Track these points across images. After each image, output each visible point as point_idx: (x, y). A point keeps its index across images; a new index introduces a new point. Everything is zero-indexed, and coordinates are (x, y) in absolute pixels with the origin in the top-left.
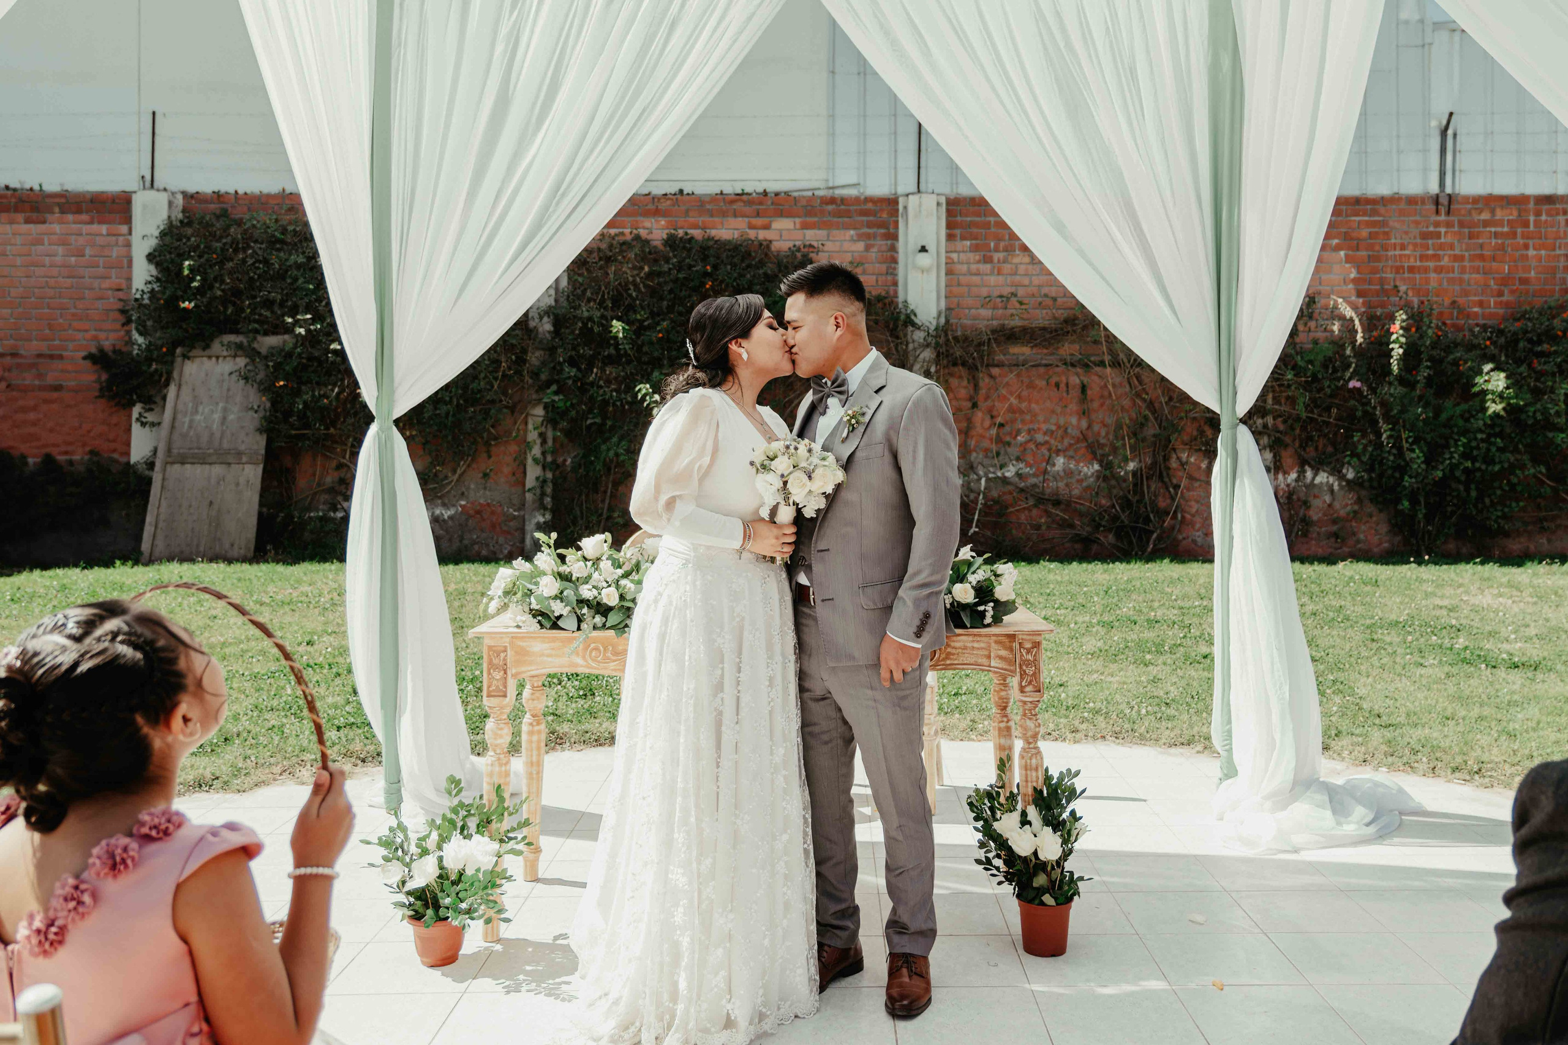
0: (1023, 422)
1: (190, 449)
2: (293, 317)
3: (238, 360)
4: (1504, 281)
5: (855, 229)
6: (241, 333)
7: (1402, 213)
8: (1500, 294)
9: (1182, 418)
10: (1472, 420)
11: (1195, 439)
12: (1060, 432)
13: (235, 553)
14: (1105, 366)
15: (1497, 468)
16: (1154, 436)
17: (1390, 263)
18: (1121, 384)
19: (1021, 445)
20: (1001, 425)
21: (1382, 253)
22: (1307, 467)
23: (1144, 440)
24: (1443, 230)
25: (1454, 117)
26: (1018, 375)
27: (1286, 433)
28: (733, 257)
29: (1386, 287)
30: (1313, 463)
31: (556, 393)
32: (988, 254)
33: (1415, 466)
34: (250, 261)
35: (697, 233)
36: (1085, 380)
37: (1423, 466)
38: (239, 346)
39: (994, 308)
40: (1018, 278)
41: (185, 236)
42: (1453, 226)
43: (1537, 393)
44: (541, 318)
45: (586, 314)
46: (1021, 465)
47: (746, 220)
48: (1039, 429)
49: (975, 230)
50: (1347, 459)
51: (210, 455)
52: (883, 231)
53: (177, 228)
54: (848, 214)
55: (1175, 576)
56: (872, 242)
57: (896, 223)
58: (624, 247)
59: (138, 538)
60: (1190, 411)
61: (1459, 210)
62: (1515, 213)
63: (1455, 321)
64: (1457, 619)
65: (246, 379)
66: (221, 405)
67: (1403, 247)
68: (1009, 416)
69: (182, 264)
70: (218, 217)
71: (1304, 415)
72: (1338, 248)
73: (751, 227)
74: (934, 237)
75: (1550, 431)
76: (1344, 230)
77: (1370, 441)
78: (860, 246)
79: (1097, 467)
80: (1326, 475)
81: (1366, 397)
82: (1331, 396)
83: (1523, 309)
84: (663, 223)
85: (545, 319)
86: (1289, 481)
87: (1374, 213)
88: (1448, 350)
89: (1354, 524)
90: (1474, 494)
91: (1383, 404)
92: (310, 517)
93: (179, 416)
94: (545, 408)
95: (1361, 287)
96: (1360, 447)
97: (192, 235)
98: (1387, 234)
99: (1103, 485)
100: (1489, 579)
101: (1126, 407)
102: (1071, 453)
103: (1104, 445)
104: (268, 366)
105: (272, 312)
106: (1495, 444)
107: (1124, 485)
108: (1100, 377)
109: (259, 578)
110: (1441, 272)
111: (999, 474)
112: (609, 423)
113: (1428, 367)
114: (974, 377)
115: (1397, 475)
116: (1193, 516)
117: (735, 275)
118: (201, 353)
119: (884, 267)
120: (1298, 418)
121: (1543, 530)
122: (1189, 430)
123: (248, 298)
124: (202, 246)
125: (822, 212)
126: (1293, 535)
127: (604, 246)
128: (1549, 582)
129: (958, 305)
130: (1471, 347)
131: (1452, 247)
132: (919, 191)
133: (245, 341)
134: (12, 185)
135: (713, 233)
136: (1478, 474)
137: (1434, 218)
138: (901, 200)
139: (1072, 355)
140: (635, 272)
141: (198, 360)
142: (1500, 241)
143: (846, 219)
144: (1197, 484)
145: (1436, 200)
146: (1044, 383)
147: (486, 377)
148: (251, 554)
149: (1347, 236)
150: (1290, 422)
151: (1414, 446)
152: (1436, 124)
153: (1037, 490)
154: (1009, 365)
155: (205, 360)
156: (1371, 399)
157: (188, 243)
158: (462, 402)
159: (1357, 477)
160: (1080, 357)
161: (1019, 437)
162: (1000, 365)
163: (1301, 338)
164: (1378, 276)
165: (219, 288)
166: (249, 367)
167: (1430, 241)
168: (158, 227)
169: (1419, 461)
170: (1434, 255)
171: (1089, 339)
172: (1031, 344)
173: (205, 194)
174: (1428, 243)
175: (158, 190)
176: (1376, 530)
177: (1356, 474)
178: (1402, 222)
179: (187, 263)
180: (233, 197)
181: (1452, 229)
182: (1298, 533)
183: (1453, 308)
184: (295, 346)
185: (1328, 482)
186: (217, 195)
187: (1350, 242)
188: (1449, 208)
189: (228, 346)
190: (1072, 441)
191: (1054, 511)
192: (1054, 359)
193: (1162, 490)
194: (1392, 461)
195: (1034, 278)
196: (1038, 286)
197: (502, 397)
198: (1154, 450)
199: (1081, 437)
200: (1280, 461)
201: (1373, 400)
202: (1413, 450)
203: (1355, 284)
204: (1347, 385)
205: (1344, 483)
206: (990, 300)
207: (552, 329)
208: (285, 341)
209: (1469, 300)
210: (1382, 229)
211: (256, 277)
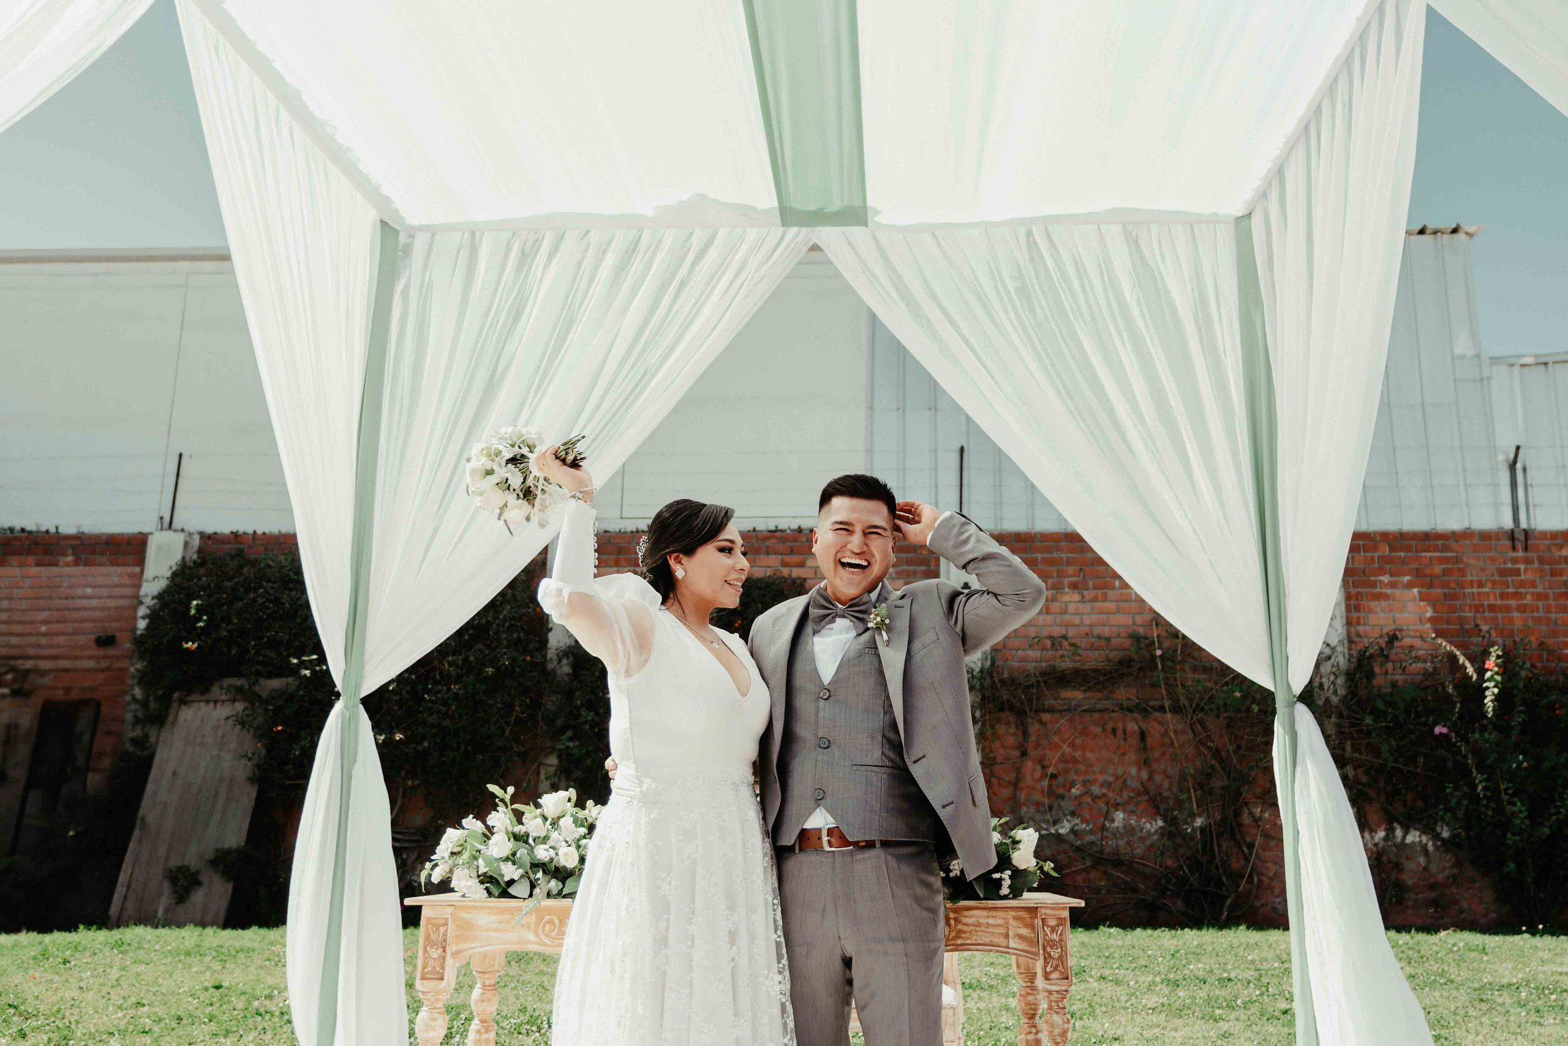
0: (1077, 772)
2: (298, 658)
3: (237, 704)
6: (243, 676)
7: (1476, 548)
9: (1251, 768)
12: (1119, 783)
14: (1164, 711)
16: (1223, 788)
17: (1468, 602)
18: (1183, 732)
19: (1076, 798)
20: (1054, 777)
21: (1458, 590)
22: (1395, 824)
23: (1211, 793)
24: (1522, 567)
25: (1521, 451)
26: (1070, 721)
27: (1370, 785)
28: (765, 595)
29: (1466, 627)
30: (1402, 819)
31: (571, 739)
33: (1518, 822)
34: (261, 601)
36: (1144, 726)
37: (1527, 826)
38: (240, 690)
39: (1043, 650)
40: (1067, 617)
41: (197, 577)
42: (1532, 562)
44: (560, 661)
46: (1076, 821)
47: (780, 557)
48: (1096, 780)
50: (1440, 815)
52: (923, 568)
53: (190, 568)
55: (1256, 942)
59: (108, 900)
60: (1261, 760)
61: (1537, 543)
63: (1545, 663)
65: (243, 724)
66: (217, 752)
67: (1481, 585)
68: (1062, 766)
69: (189, 604)
70: (233, 558)
71: (1388, 765)
72: (1410, 585)
73: (784, 564)
76: (1414, 566)
77: (1465, 794)
79: (1160, 823)
80: (1417, 833)
81: (1455, 745)
82: (1416, 744)
85: (565, 661)
86: (1378, 841)
87: (1446, 548)
88: (1541, 693)
89: (1455, 891)
91: (1476, 752)
94: (559, 757)
95: (1438, 627)
96: (1454, 800)
97: (204, 575)
98: (1459, 569)
99: (1167, 843)
101: (1190, 756)
102: (1131, 807)
103: (1168, 798)
104: (267, 710)
105: (278, 654)
107: (1192, 843)
108: (1160, 723)
110: (1524, 612)
111: (1053, 831)
113: (1521, 712)
114: (1022, 723)
115: (1499, 833)
116: (1271, 879)
118: (199, 698)
120: (1382, 768)
122: (1261, 782)
123: (254, 639)
124: (213, 586)
126: (1387, 901)
131: (1533, 584)
133: (246, 685)
134: (28, 528)
137: (1511, 554)
139: (1129, 699)
141: (195, 705)
144: (1271, 845)
145: (1511, 535)
146: (1099, 730)
147: (497, 722)
148: (222, 921)
149: (1418, 573)
150: (1373, 773)
151: (1515, 799)
152: (1503, 458)
153: (1095, 849)
154: (1060, 711)
155: (203, 704)
156: (1460, 747)
157: (199, 583)
158: (470, 748)
159: (1454, 837)
160: (1138, 701)
161: (1073, 790)
162: (1050, 710)
163: (1379, 680)
164: (1457, 614)
165: (225, 629)
166: (247, 712)
167: (1510, 579)
168: (171, 567)
169: (1522, 816)
170: (1516, 594)
171: (1147, 682)
172: (1084, 688)
173: (223, 535)
174: (1507, 581)
175: (175, 531)
176: (1481, 898)
177: (1452, 832)
178: (1478, 558)
179: (195, 603)
180: (251, 537)
181: (1532, 566)
182: (1391, 900)
183: (1542, 650)
184: (298, 688)
185: (1421, 841)
186: (235, 535)
187: (1423, 578)
188: (1526, 544)
189: (228, 690)
190: (1132, 795)
191: (1114, 872)
192: (1107, 704)
193: (1234, 850)
194: (1492, 817)
195: (1085, 617)
196: (1090, 625)
197: (514, 744)
198: (1224, 805)
199: (1142, 789)
200: (1364, 817)
201: (1463, 748)
202: (1515, 804)
203: (1431, 624)
204: (1433, 731)
205: (1439, 843)
206: (1039, 641)
207: (571, 671)
208: (288, 685)
209: (1558, 642)
210: (1456, 566)
211: (265, 617)
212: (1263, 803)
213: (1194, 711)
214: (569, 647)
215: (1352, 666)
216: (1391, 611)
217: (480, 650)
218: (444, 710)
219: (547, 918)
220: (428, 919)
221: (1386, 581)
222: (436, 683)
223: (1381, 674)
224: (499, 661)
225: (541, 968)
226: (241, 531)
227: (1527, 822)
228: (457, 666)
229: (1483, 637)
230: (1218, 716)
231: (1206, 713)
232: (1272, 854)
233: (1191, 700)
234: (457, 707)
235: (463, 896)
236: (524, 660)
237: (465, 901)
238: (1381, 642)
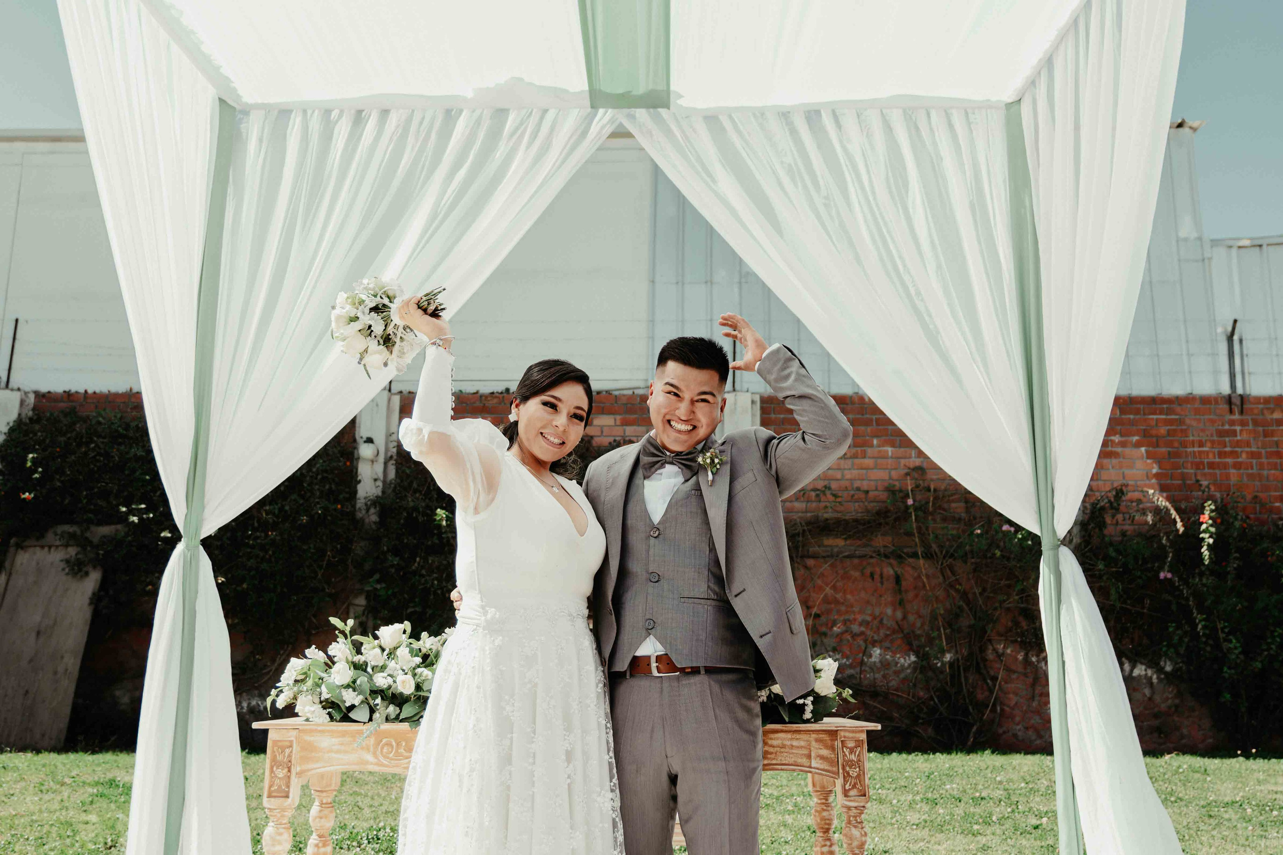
0: (839, 612)
2: (127, 507)
3: (70, 549)
6: (76, 523)
7: (1197, 411)
9: (996, 609)
11: (1011, 631)
12: (876, 622)
13: (46, 742)
14: (917, 557)
16: (970, 627)
17: (1190, 460)
18: (934, 576)
19: (838, 635)
20: (817, 616)
21: (1181, 449)
22: (1124, 659)
23: (959, 631)
24: (1238, 428)
25: (1238, 323)
26: (832, 566)
29: (1188, 482)
30: (1129, 655)
31: (378, 582)
33: (1233, 658)
34: (92, 454)
36: (899, 571)
38: (72, 536)
39: (808, 502)
41: (33, 432)
42: (1248, 425)
44: (368, 510)
45: (411, 504)
46: (838, 655)
48: (855, 620)
50: (1164, 651)
53: (26, 425)
55: (998, 764)
60: (1004, 601)
61: (1252, 410)
63: (1258, 515)
67: (1201, 444)
68: (825, 606)
69: (27, 457)
71: (1118, 606)
72: (1138, 445)
76: (1142, 428)
77: (1186, 632)
79: (913, 658)
80: (1143, 667)
81: (1178, 589)
82: (1144, 587)
85: (372, 510)
87: (1170, 412)
88: (1254, 542)
89: (1176, 719)
91: (1196, 594)
94: (367, 598)
95: (1162, 482)
96: (1176, 638)
97: (39, 431)
98: (1182, 430)
99: (920, 676)
101: (941, 598)
102: (887, 644)
103: (921, 635)
104: (97, 554)
105: (108, 502)
107: (941, 677)
108: (913, 568)
110: (1240, 468)
112: (430, 612)
113: (1236, 559)
115: (1216, 667)
116: (1012, 708)
118: (35, 543)
120: (1112, 609)
122: (1003, 622)
123: (86, 490)
124: (47, 441)
130: (1276, 539)
131: (1248, 444)
133: (78, 531)
137: (1229, 417)
139: (885, 546)
141: (31, 549)
144: (1014, 676)
145: (1229, 400)
146: (858, 574)
147: (310, 566)
148: (61, 744)
149: (1146, 434)
151: (1231, 637)
152: (1221, 330)
153: (854, 682)
154: (824, 557)
155: (37, 549)
156: (1182, 591)
157: (34, 438)
158: (285, 590)
159: (1175, 671)
160: (893, 548)
161: (835, 629)
162: (815, 557)
163: (1110, 530)
164: (1179, 471)
165: (59, 480)
166: (78, 556)
167: (1227, 439)
168: (8, 423)
169: (1236, 652)
170: (1232, 452)
171: (902, 531)
172: (844, 536)
173: (56, 394)
174: (1225, 441)
175: (12, 390)
176: (1200, 726)
177: (1174, 666)
178: (1199, 420)
179: (31, 456)
180: (82, 396)
181: (1246, 428)
183: (1256, 503)
184: (127, 535)
185: (1146, 674)
186: (68, 395)
187: (1149, 438)
188: (1242, 408)
189: (62, 536)
190: (888, 633)
191: (871, 703)
192: (867, 551)
193: (980, 683)
194: (1210, 653)
195: (846, 472)
196: (851, 480)
197: (326, 587)
198: (970, 641)
199: (897, 627)
201: (1185, 591)
202: (1230, 642)
203: (1157, 479)
204: (1158, 577)
205: (1163, 676)
206: (804, 494)
207: (378, 520)
208: (117, 530)
209: (1270, 496)
210: (1180, 427)
211: (96, 469)
212: (1006, 640)
213: (944, 557)
214: (376, 497)
215: (1087, 517)
216: (1121, 467)
217: (295, 500)
218: (261, 554)
219: (384, 741)
220: (275, 742)
221: (1117, 441)
222: (255, 530)
223: (1113, 524)
224: (312, 510)
225: (354, 789)
226: (73, 390)
227: (1242, 657)
228: (274, 514)
229: (1203, 492)
230: (966, 562)
231: (954, 560)
232: (1013, 686)
233: (941, 547)
234: (274, 553)
235: (307, 720)
236: (335, 510)
237: (310, 725)
238: (1110, 495)
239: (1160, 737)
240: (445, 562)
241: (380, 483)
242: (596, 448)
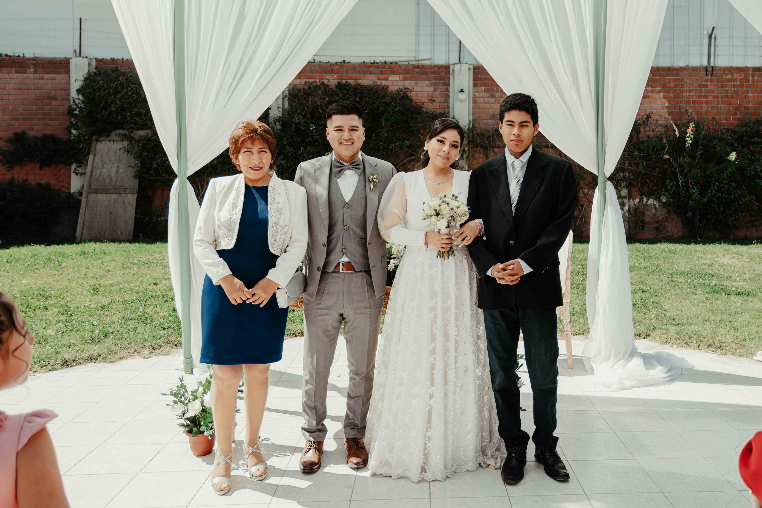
1: (100, 186)
3: (124, 142)
4: (737, 108)
5: (429, 80)
6: (125, 129)
7: (690, 75)
8: (735, 114)
9: (585, 173)
10: (721, 174)
11: (591, 183)
13: (123, 237)
14: (549, 148)
15: (732, 197)
17: (684, 99)
21: (680, 94)
22: (644, 196)
24: (709, 83)
25: (715, 29)
27: (634, 180)
28: (370, 94)
29: (682, 110)
30: (646, 194)
31: (283, 159)
32: (493, 93)
33: (695, 196)
34: (130, 93)
35: (352, 82)
37: (698, 196)
38: (125, 136)
41: (97, 80)
42: (714, 82)
43: (752, 161)
44: (275, 123)
45: (297, 121)
47: (376, 75)
49: (487, 82)
50: (663, 192)
51: (110, 189)
52: (443, 82)
53: (93, 76)
54: (425, 73)
56: (437, 87)
57: (449, 77)
58: (316, 88)
59: (75, 230)
61: (716, 74)
62: (743, 75)
63: (714, 127)
64: (712, 270)
65: (128, 152)
66: (116, 164)
67: (690, 92)
69: (95, 95)
70: (113, 71)
71: (643, 172)
72: (660, 92)
73: (378, 79)
74: (467, 84)
75: (757, 179)
76: (663, 83)
77: (674, 184)
78: (431, 89)
80: (653, 200)
81: (672, 163)
82: (655, 163)
83: (746, 121)
84: (335, 76)
85: (277, 123)
86: (635, 203)
87: (677, 75)
88: (710, 141)
89: (666, 223)
90: (722, 209)
91: (680, 166)
92: (161, 220)
93: (95, 170)
94: (277, 167)
95: (670, 111)
96: (669, 187)
97: (100, 80)
98: (682, 84)
100: (728, 250)
104: (139, 145)
105: (141, 119)
106: (731, 185)
109: (134, 250)
110: (708, 104)
113: (701, 149)
114: (486, 153)
115: (686, 200)
117: (371, 102)
118: (105, 139)
119: (443, 99)
120: (640, 173)
121: (753, 226)
122: (588, 178)
123: (129, 112)
124: (105, 86)
125: (413, 72)
126: (637, 228)
127: (306, 88)
128: (756, 251)
129: (479, 118)
130: (721, 140)
131: (713, 92)
132: (460, 63)
133: (127, 133)
134: (9, 54)
135: (360, 82)
136: (724, 200)
137: (705, 77)
138: (451, 67)
140: (322, 101)
141: (104, 142)
142: (735, 89)
143: (425, 76)
145: (706, 69)
148: (132, 238)
149: (664, 86)
150: (636, 175)
151: (695, 187)
152: (706, 33)
155: (108, 142)
157: (98, 84)
159: (667, 202)
160: (537, 143)
162: (498, 147)
163: (642, 134)
164: (678, 105)
166: (129, 146)
167: (703, 89)
169: (696, 194)
170: (705, 96)
173: (107, 60)
175: (83, 57)
176: (676, 226)
177: (667, 200)
178: (690, 80)
180: (121, 61)
182: (639, 228)
183: (714, 121)
185: (654, 203)
186: (113, 60)
187: (666, 89)
188: (712, 73)
189: (119, 135)
194: (684, 194)
200: (631, 193)
201: (675, 165)
202: (694, 189)
203: (667, 109)
204: (663, 158)
205: (661, 204)
206: (494, 117)
207: (281, 128)
208: (147, 133)
209: (721, 117)
210: (680, 83)
211: (133, 101)
212: (589, 188)
214: (280, 117)
216: (650, 103)
221: (651, 90)
223: (643, 132)
226: (116, 58)
229: (689, 116)
238: (644, 118)
239: (657, 232)
240: (315, 150)
241: (281, 110)
242: (390, 92)
